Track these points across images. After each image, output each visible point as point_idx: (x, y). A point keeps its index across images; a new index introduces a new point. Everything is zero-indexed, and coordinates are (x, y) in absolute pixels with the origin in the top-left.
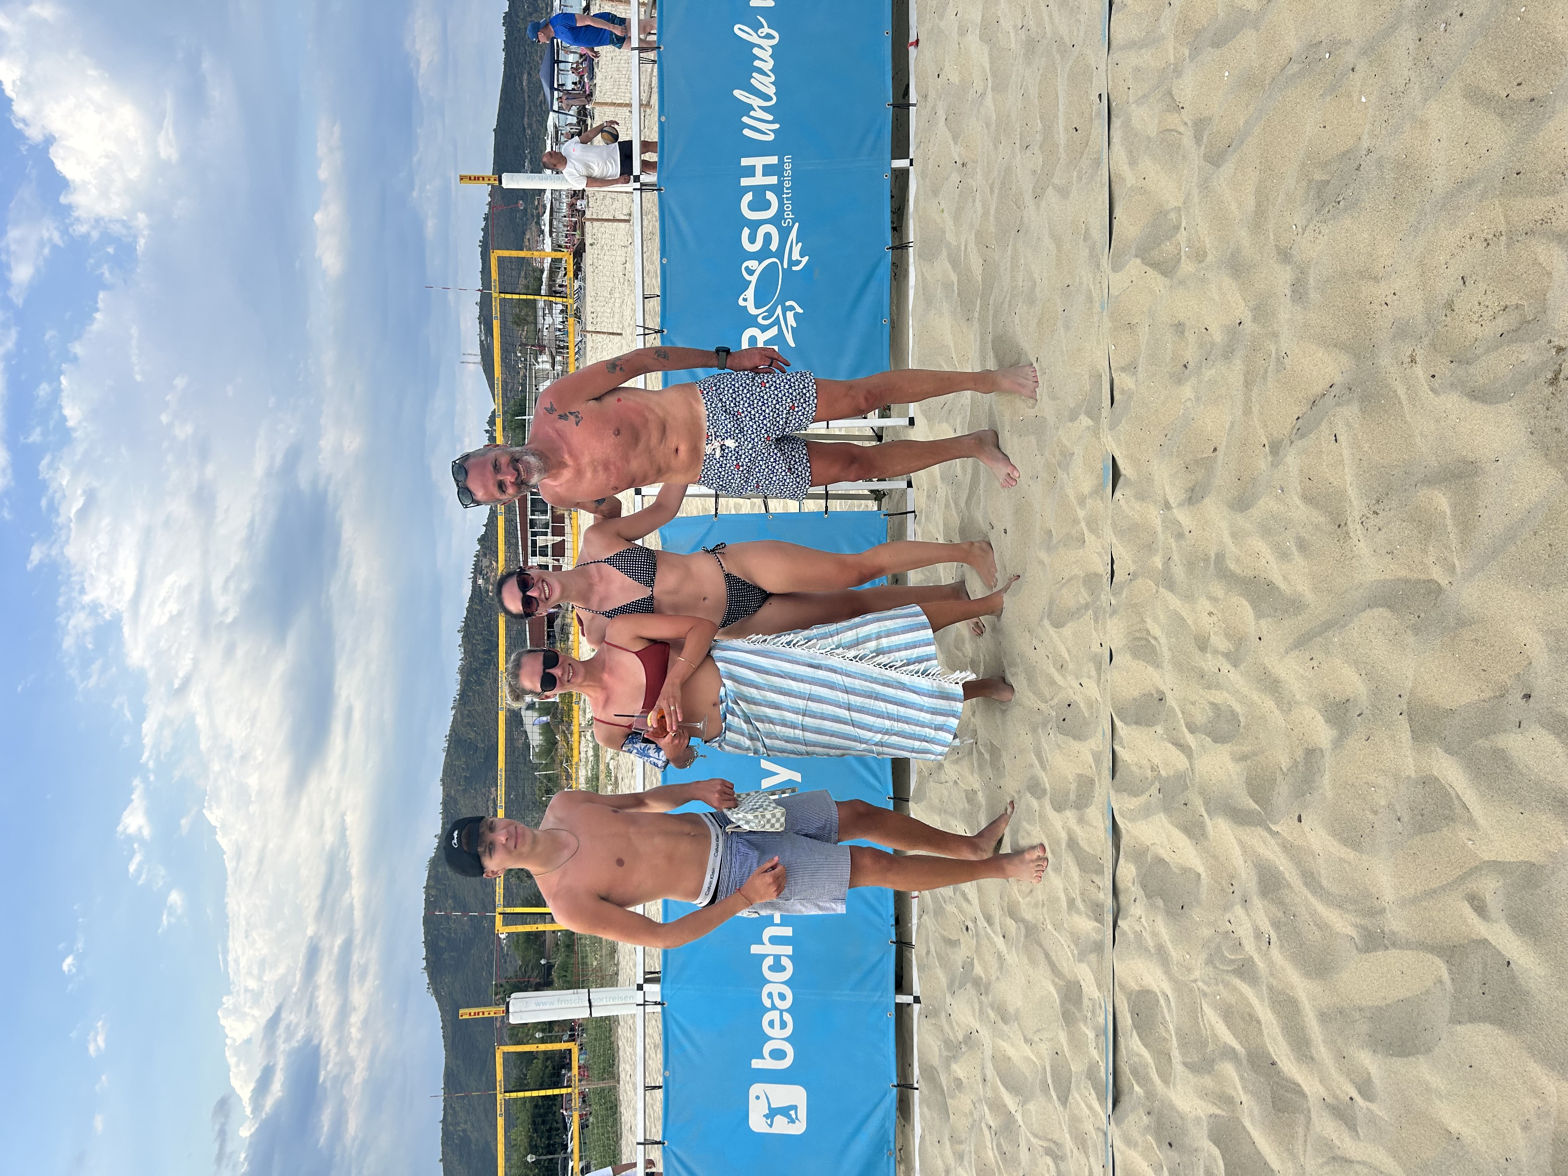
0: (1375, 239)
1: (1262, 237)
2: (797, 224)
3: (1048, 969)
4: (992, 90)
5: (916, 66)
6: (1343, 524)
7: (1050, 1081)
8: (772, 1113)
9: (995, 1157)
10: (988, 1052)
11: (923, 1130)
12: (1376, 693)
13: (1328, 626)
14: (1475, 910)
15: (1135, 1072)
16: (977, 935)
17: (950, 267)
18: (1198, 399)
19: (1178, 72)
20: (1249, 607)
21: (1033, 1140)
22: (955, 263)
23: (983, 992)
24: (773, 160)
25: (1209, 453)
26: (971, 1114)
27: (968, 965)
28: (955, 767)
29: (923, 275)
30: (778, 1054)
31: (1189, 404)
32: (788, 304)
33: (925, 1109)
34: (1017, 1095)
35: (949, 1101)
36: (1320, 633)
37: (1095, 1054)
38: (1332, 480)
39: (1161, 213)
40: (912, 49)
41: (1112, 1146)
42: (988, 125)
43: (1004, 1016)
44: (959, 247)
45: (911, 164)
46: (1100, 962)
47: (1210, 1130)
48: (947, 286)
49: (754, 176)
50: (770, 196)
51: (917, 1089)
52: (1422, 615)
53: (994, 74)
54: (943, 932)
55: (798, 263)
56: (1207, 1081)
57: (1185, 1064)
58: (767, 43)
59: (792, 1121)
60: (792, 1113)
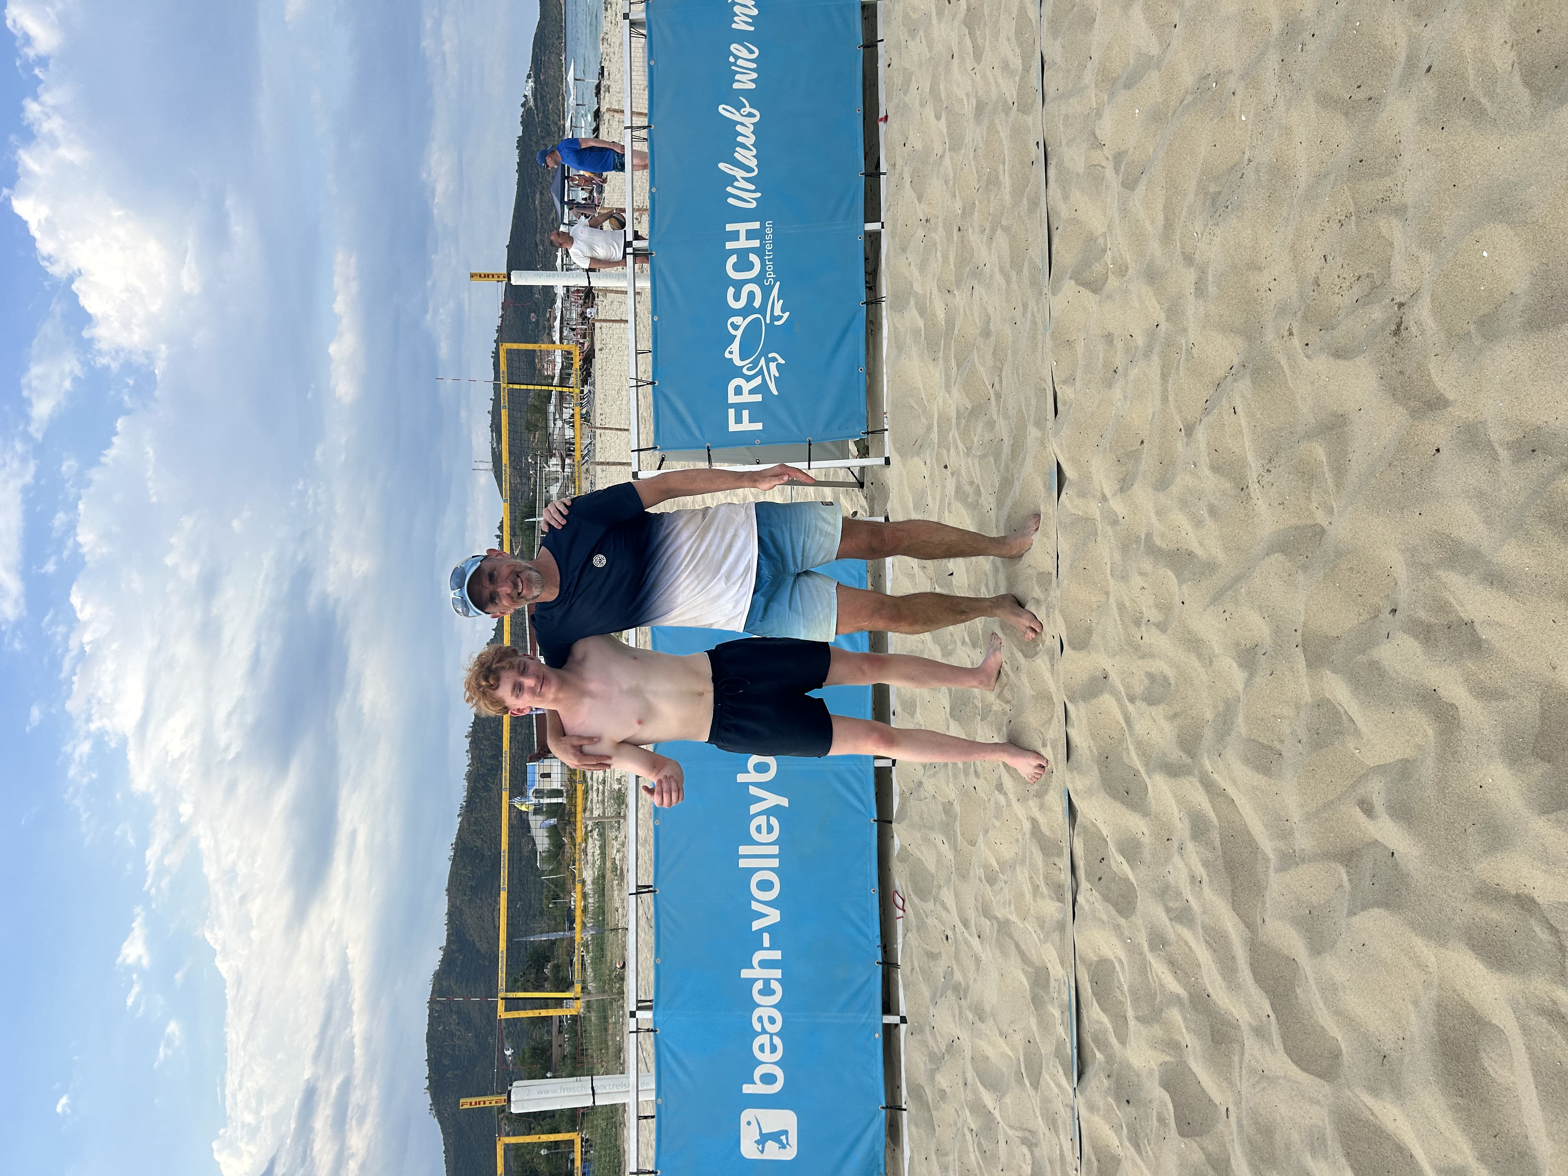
0: (1256, 233)
1: (1172, 247)
2: (778, 283)
3: (1018, 958)
4: (949, 150)
5: (885, 139)
6: (1245, 487)
7: (1023, 1070)
8: (763, 1139)
9: (976, 1158)
10: (968, 1055)
11: (912, 1151)
12: (1277, 631)
13: (1237, 580)
14: (1365, 813)
15: (1096, 1040)
16: (956, 941)
17: (917, 314)
18: (1125, 397)
19: (1099, 114)
20: (1173, 576)
21: (1011, 1132)
22: (922, 311)
23: (962, 996)
24: (756, 225)
25: (1137, 445)
26: (956, 1124)
27: (949, 973)
28: (932, 781)
29: (894, 325)
30: (769, 1079)
31: (1119, 404)
32: (770, 355)
33: (913, 1128)
34: (994, 1092)
35: (934, 1113)
36: (1230, 588)
37: (1061, 1030)
38: (1235, 449)
39: (1091, 239)
40: (881, 124)
41: (1078, 1118)
42: (946, 182)
43: (981, 1014)
44: (924, 295)
45: (883, 227)
46: (1062, 940)
47: (1161, 1078)
48: (916, 332)
49: (737, 239)
50: (753, 258)
51: (905, 1110)
52: (1310, 555)
53: (950, 135)
54: (925, 946)
55: (780, 318)
56: (1157, 1030)
57: (1137, 1018)
58: (748, 121)
59: (783, 1147)
60: (783, 1138)
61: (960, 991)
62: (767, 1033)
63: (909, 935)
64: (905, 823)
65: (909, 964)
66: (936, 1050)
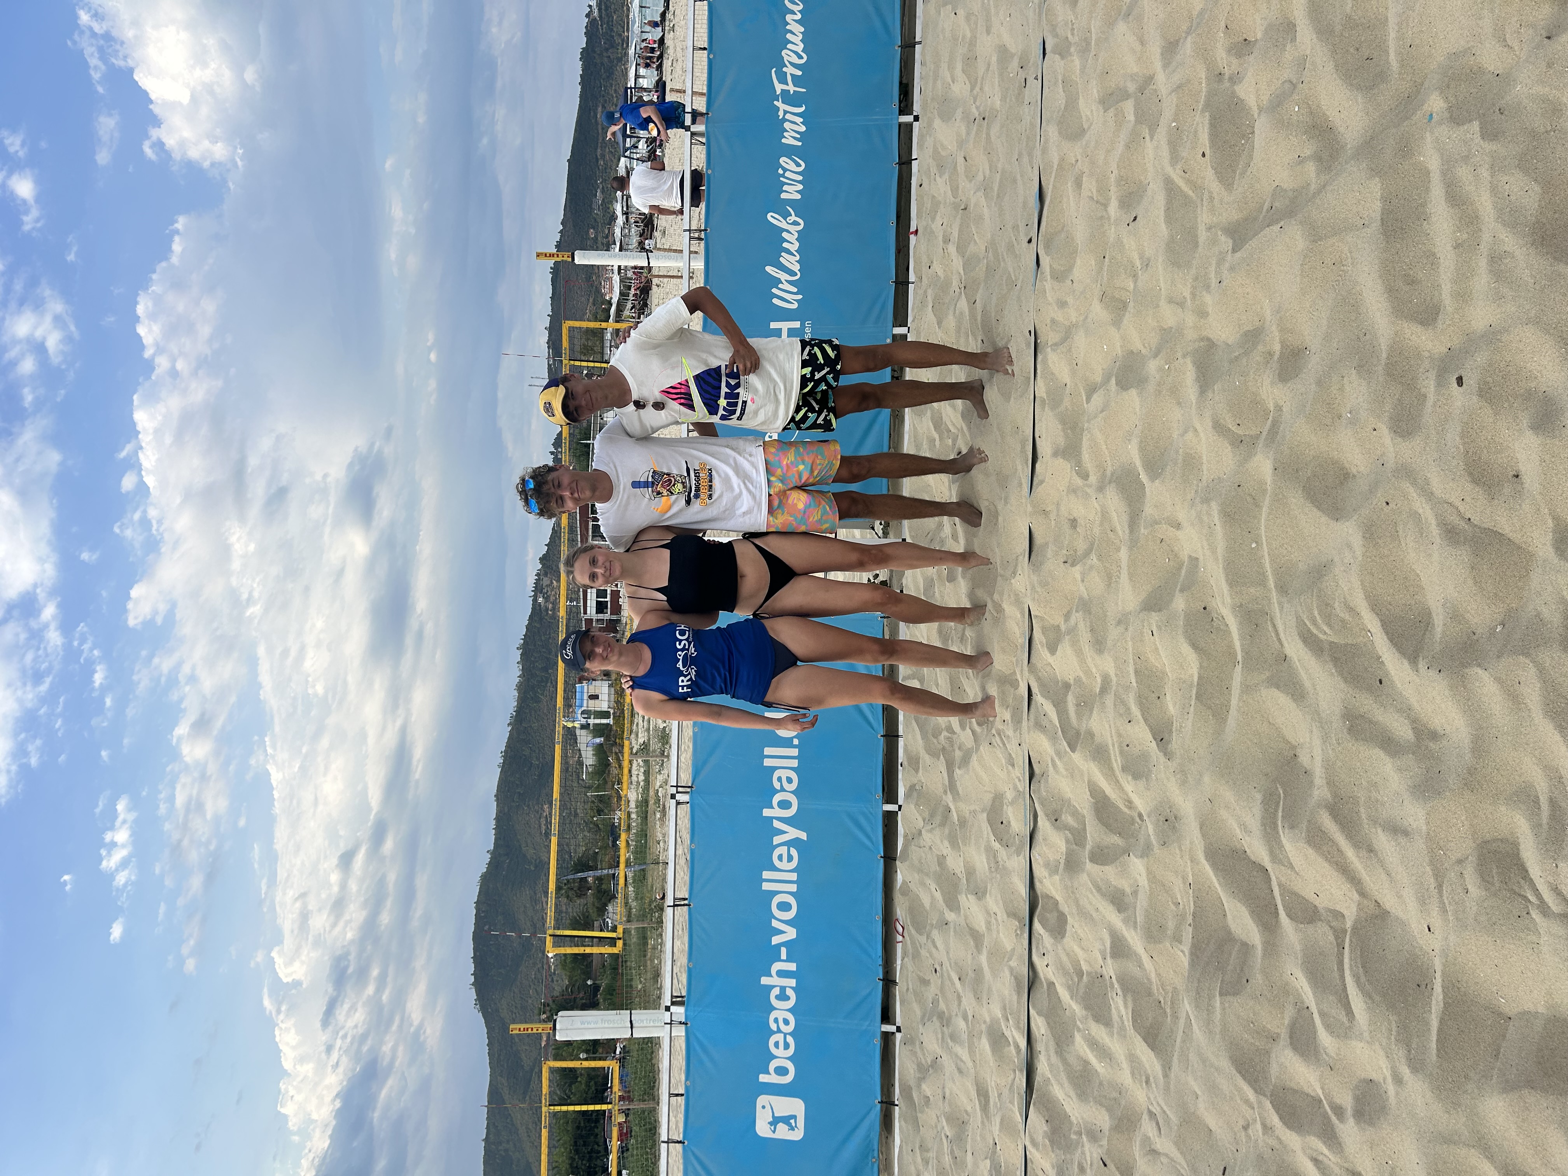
8: (775, 1121)
9: (949, 1161)
11: (902, 1141)
16: (942, 976)
23: (945, 1024)
24: (797, 325)
26: (936, 1126)
27: (935, 1001)
30: (782, 1071)
33: (903, 1123)
35: (919, 1115)
40: (911, 236)
51: (897, 1105)
54: (919, 973)
58: (794, 229)
59: (793, 1130)
60: (792, 1121)
61: (945, 1020)
62: (782, 1032)
63: (906, 959)
64: (907, 863)
65: (905, 984)
66: (923, 1061)
